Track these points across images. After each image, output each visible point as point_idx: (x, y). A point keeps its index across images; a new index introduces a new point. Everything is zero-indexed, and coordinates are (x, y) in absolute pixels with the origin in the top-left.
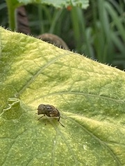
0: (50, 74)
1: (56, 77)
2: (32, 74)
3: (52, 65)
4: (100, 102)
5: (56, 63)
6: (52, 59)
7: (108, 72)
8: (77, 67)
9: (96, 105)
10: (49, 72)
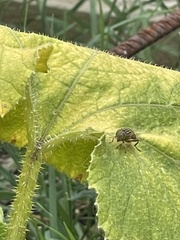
0: (89, 84)
1: (97, 86)
2: (66, 85)
3: (87, 73)
4: (152, 111)
5: (89, 69)
6: (83, 64)
7: (140, 70)
8: (112, 71)
9: (150, 116)
10: (87, 82)
